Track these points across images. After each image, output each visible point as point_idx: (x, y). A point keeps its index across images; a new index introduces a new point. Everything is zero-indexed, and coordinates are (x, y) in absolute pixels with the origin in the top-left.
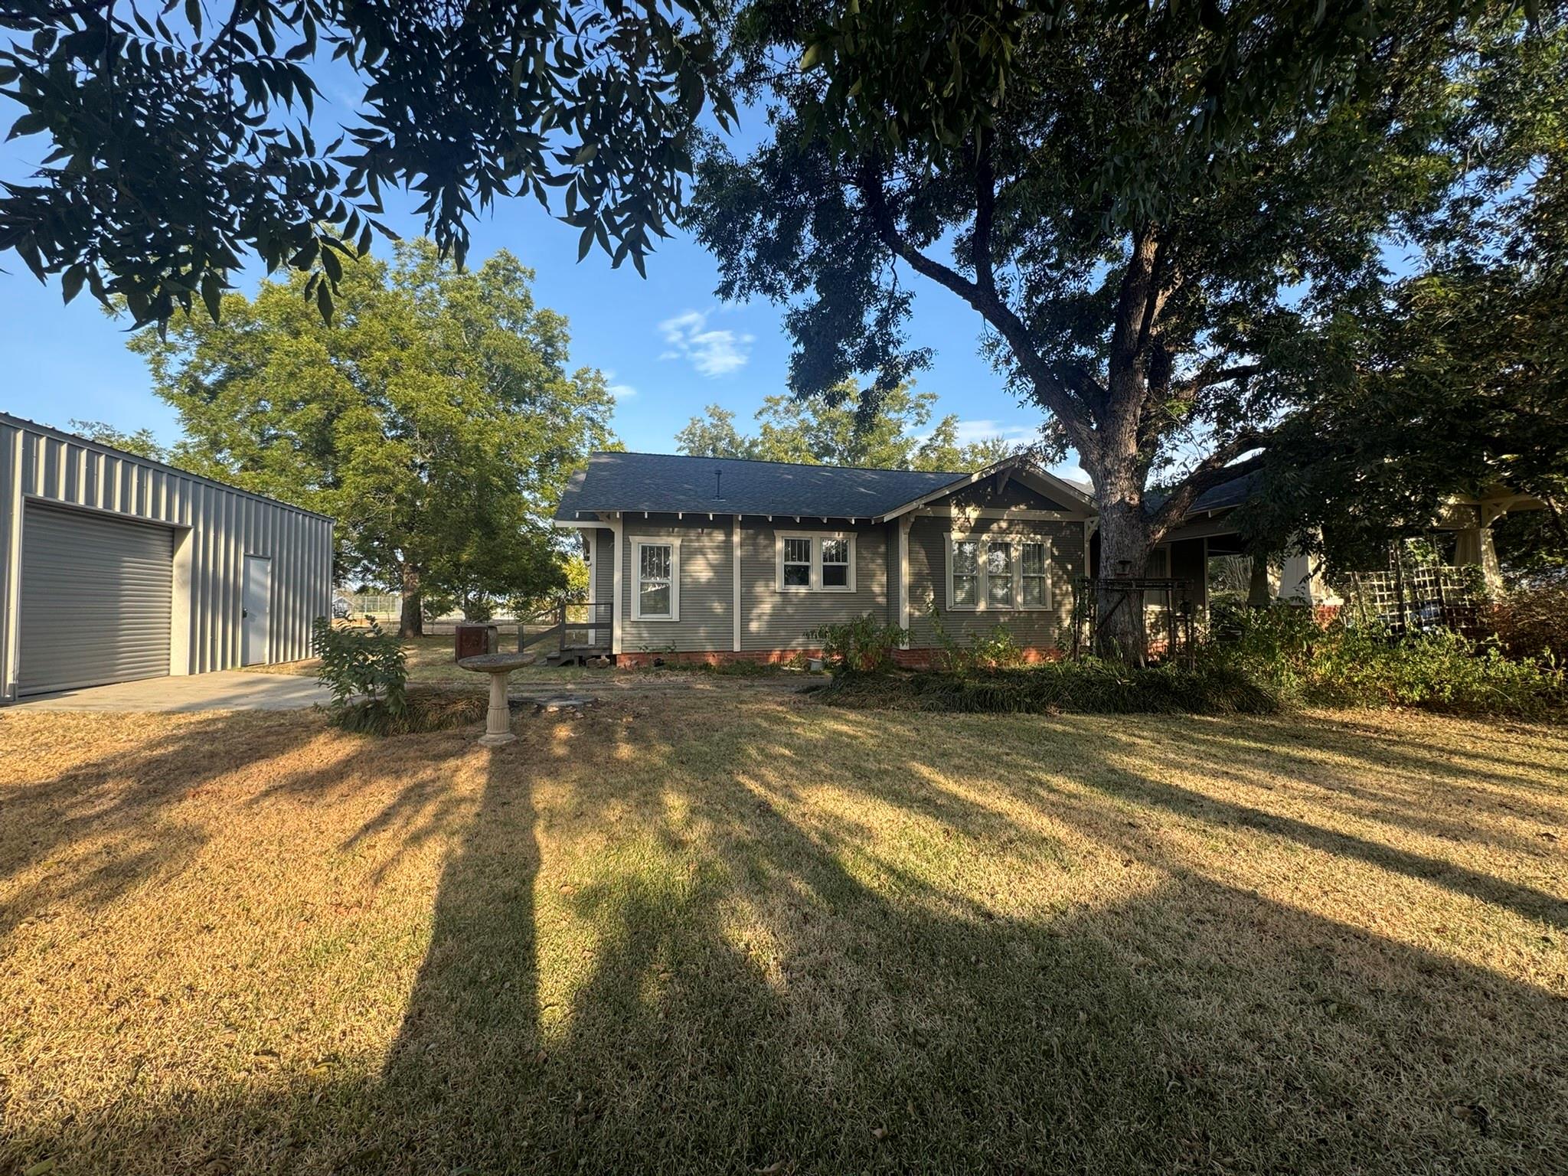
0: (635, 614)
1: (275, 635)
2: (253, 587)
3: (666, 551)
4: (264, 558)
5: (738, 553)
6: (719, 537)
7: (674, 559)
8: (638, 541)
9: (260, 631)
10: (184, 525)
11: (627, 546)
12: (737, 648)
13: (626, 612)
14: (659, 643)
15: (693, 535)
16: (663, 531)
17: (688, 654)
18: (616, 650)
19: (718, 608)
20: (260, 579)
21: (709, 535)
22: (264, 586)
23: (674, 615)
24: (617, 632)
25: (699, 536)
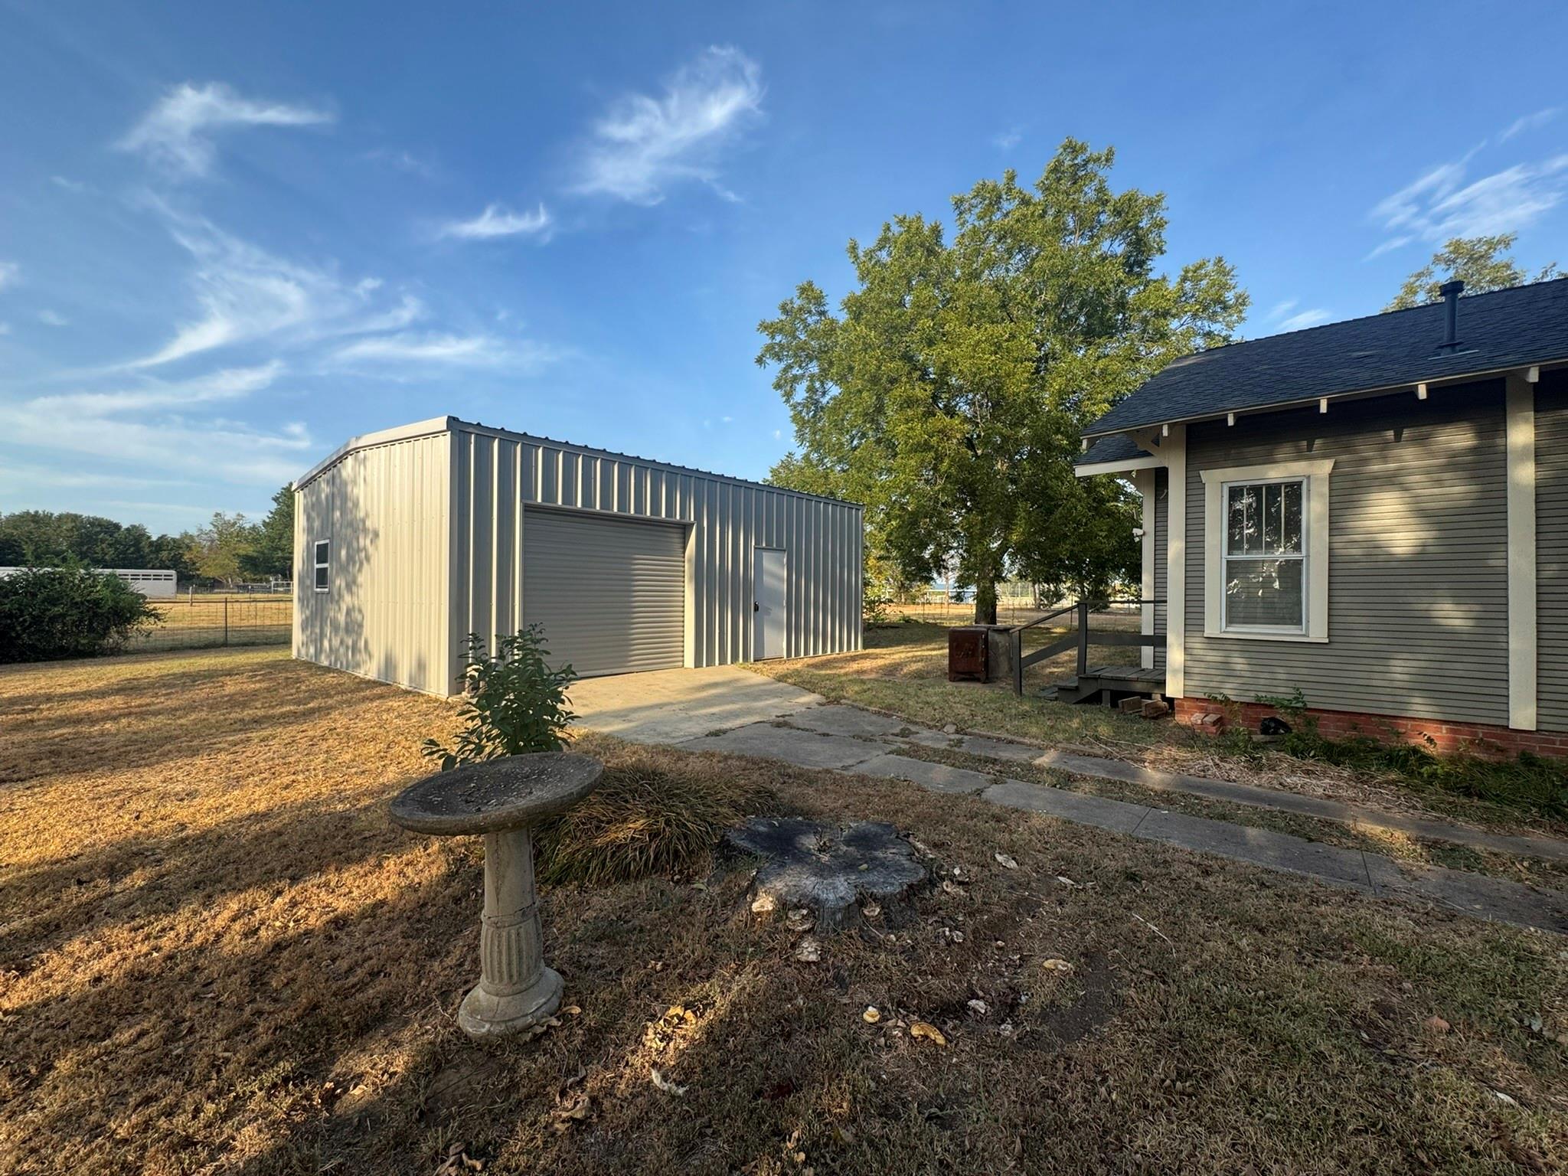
0: (1215, 623)
1: (793, 629)
2: (766, 579)
3: (1295, 491)
4: (779, 550)
5: (1524, 474)
6: (1458, 438)
7: (1315, 509)
8: (1217, 481)
9: (777, 624)
10: (686, 520)
11: (1195, 491)
12: (1523, 716)
13: (1194, 618)
14: (1277, 685)
15: (1365, 446)
16: (1286, 450)
17: (1353, 718)
18: (1174, 688)
19: (1451, 615)
20: (775, 570)
21: (1421, 440)
22: (781, 579)
23: (1316, 627)
24: (1175, 656)
25: (1385, 446)
